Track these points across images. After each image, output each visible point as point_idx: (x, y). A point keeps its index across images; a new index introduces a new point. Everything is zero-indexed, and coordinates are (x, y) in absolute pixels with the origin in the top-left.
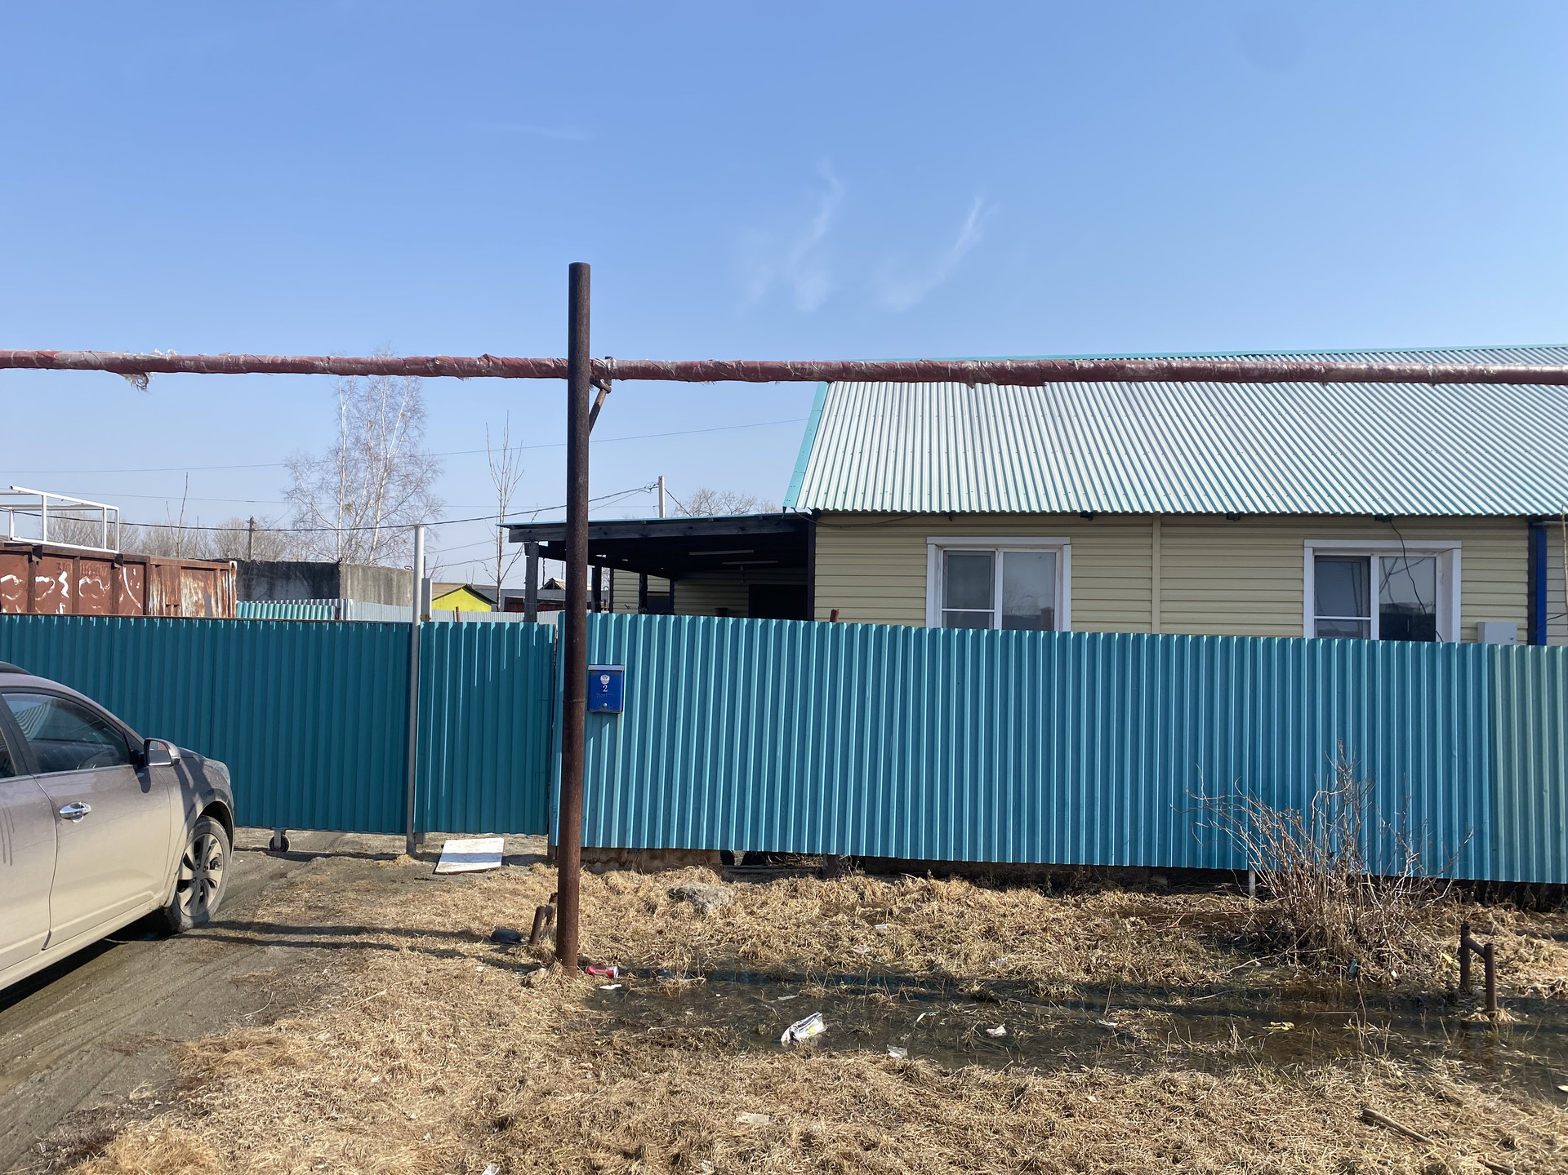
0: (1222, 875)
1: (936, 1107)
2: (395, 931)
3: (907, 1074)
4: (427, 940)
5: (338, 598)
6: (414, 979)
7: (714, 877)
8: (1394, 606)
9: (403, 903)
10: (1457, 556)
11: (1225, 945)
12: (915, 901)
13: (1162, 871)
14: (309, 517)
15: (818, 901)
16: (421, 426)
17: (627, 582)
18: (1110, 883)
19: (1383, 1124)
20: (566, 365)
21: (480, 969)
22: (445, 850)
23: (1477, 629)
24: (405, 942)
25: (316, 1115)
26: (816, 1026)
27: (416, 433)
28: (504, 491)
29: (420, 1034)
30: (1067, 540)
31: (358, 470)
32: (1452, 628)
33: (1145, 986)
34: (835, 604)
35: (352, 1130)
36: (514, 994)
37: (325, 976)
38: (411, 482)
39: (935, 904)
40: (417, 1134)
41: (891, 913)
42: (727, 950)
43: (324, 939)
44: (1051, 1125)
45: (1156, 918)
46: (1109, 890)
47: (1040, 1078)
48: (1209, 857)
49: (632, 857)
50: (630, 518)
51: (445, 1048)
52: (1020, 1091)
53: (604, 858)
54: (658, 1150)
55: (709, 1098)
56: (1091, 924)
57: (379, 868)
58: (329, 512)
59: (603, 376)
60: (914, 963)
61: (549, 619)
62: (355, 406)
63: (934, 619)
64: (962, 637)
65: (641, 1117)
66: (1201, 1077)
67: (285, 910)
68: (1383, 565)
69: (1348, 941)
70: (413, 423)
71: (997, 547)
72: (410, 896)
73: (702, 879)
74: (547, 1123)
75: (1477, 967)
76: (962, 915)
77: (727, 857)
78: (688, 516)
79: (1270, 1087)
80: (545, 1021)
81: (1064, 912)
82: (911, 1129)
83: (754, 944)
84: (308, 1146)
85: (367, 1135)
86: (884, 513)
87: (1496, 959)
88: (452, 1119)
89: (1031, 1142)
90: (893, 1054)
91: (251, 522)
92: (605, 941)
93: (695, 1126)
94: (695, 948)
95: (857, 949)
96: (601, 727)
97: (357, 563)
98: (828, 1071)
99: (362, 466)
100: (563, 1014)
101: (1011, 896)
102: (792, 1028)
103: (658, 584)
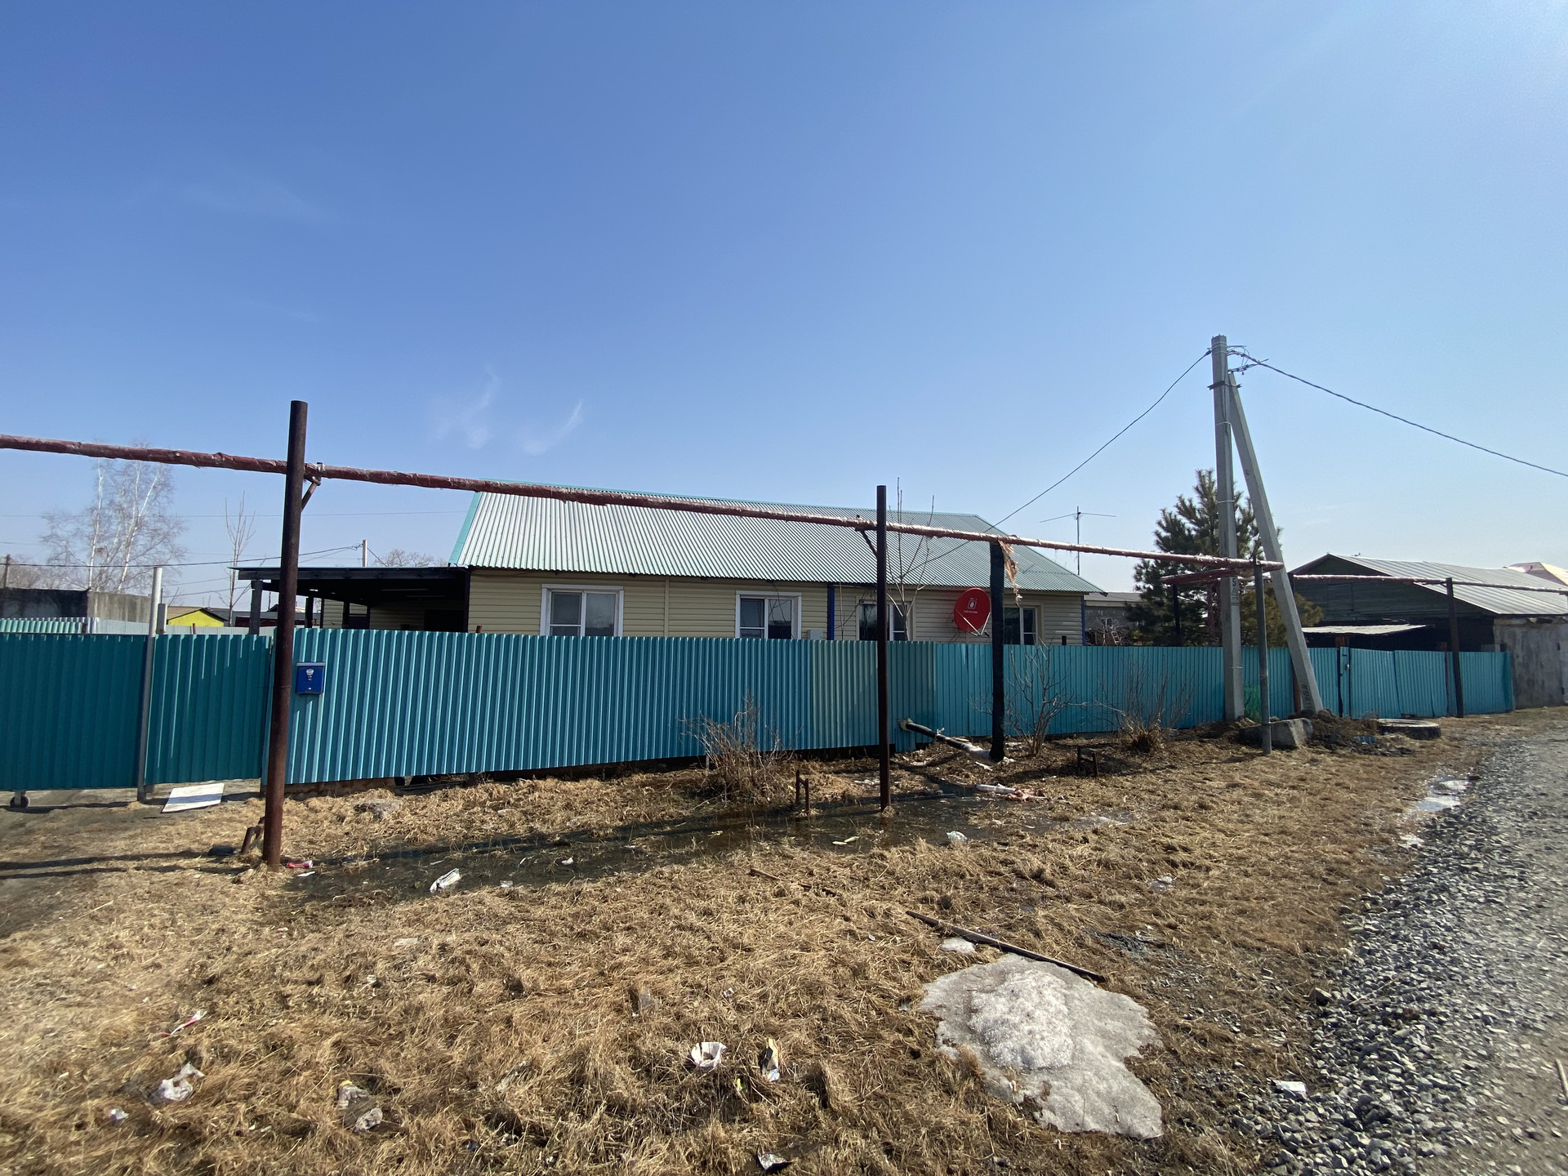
0: (693, 759)
1: (528, 911)
2: (124, 858)
3: (511, 896)
4: (151, 861)
5: (85, 615)
6: (139, 891)
7: (389, 794)
8: (775, 622)
9: (131, 837)
10: (800, 599)
11: (693, 795)
12: (524, 794)
13: (664, 760)
14: (63, 556)
15: (462, 802)
16: (170, 496)
17: (336, 607)
18: (636, 770)
19: (759, 874)
20: (285, 465)
21: (197, 876)
22: (171, 796)
23: (807, 633)
24: (132, 864)
25: (48, 998)
26: (455, 877)
27: (165, 500)
28: (237, 543)
29: (142, 929)
30: (622, 588)
31: (111, 524)
32: (798, 633)
33: (651, 823)
34: (479, 622)
35: (79, 1005)
36: (225, 889)
37: (58, 897)
38: (159, 535)
39: (537, 794)
40: (139, 998)
41: (509, 803)
42: (396, 839)
43: (58, 869)
44: (594, 909)
45: (659, 785)
46: (636, 773)
47: (590, 884)
48: (687, 751)
49: (328, 787)
50: (339, 566)
51: (164, 936)
52: (579, 893)
53: (306, 790)
54: (334, 976)
55: (375, 934)
56: (625, 793)
57: (111, 813)
58: (82, 553)
59: (314, 475)
60: (521, 829)
61: (268, 632)
62: (112, 478)
63: (545, 630)
64: (559, 641)
65: (323, 956)
66: (675, 867)
67: (23, 851)
68: (770, 604)
69: (749, 786)
70: (163, 493)
71: (583, 590)
72: (139, 831)
73: (380, 797)
74: (248, 974)
75: (803, 790)
76: (552, 798)
77: (399, 781)
78: (384, 566)
79: (709, 866)
80: (251, 904)
81: (611, 789)
82: (511, 928)
83: (416, 833)
84: (40, 1022)
85: (93, 1006)
86: (515, 569)
87: (810, 785)
88: (168, 984)
89: (583, 921)
90: (503, 886)
91: (8, 558)
92: (303, 844)
93: (364, 955)
94: (371, 841)
95: (485, 827)
96: (306, 703)
97: (106, 591)
98: (460, 903)
99: (115, 521)
100: (266, 898)
101: (582, 784)
102: (438, 881)
103: (357, 609)
